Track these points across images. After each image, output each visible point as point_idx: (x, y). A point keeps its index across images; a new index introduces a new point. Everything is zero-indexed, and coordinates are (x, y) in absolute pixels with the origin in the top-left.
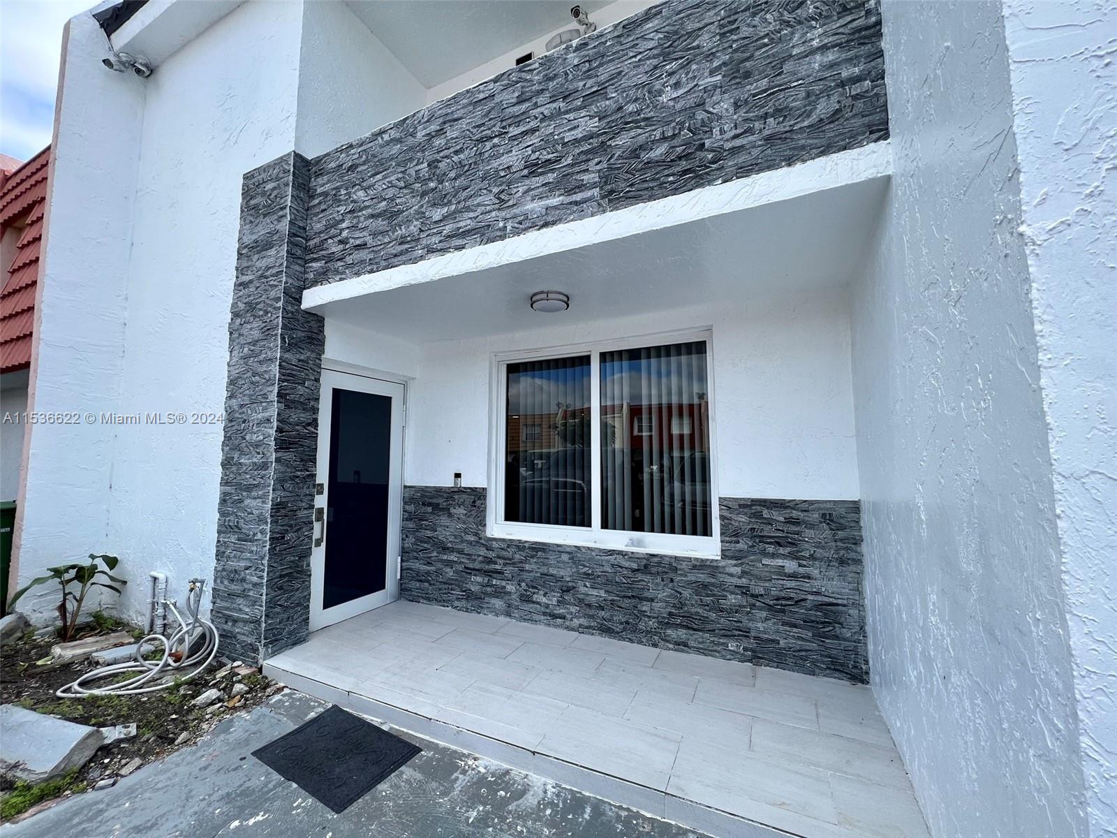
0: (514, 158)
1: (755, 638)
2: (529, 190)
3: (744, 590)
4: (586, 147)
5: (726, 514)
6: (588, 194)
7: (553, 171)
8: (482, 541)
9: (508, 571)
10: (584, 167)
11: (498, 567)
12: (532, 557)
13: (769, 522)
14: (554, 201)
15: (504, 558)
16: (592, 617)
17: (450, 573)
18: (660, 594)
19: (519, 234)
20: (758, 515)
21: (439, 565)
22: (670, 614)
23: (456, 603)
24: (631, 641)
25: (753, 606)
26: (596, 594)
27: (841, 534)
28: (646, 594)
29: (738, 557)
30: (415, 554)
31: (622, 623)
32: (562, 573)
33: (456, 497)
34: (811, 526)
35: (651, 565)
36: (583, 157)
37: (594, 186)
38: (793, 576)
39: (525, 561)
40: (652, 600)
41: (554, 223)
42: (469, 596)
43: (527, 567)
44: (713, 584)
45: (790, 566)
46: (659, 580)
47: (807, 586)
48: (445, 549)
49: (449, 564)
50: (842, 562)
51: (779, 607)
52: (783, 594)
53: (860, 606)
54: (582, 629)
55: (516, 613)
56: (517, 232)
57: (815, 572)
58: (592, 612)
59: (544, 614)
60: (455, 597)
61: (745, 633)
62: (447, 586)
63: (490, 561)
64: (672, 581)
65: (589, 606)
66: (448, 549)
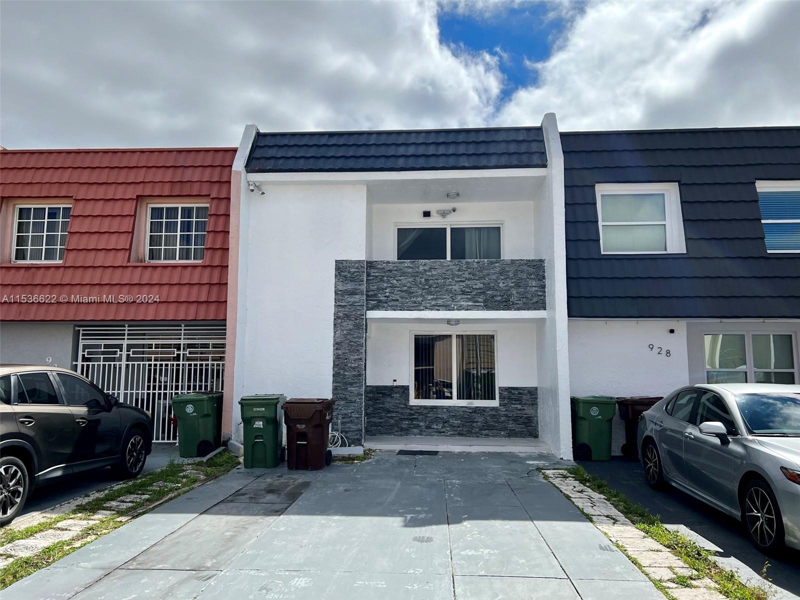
0: (456, 288)
1: (509, 430)
2: (462, 298)
3: (506, 416)
4: (480, 291)
5: (501, 392)
6: (480, 304)
7: (470, 295)
8: (408, 407)
9: (420, 417)
10: (479, 296)
11: (415, 417)
12: (431, 411)
13: (514, 394)
14: (470, 303)
15: (418, 413)
16: (455, 431)
17: (392, 421)
18: (480, 419)
19: (459, 310)
20: (510, 392)
21: (387, 419)
22: (483, 426)
23: (396, 433)
24: (469, 437)
25: (509, 420)
26: (457, 422)
27: (533, 396)
28: (475, 420)
29: (504, 405)
30: (373, 415)
31: (466, 431)
32: (444, 416)
33: (395, 390)
34: (525, 395)
35: (477, 410)
36: (478, 294)
37: (482, 302)
38: (520, 410)
39: (428, 413)
40: (477, 422)
41: (470, 310)
42: (402, 429)
43: (429, 415)
44: (497, 415)
45: (519, 407)
46: (479, 415)
47: (523, 412)
48: (389, 412)
49: (392, 417)
50: (533, 404)
51: (515, 420)
52: (518, 415)
53: (537, 417)
54: (451, 435)
55: (424, 434)
56: (458, 310)
57: (526, 408)
58: (456, 429)
59: (436, 432)
60: (395, 431)
61: (506, 429)
62: (391, 427)
63: (412, 415)
64: (484, 415)
65: (454, 427)
66: (391, 411)
